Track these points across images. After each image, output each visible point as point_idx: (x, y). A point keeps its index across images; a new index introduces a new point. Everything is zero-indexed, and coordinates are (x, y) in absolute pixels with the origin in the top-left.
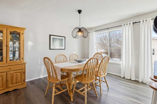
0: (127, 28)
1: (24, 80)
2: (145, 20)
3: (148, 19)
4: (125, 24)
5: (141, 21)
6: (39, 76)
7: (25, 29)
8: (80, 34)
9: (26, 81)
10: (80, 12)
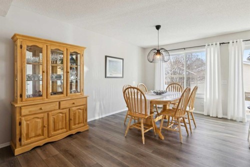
0: (212, 49)
1: (86, 120)
2: (235, 41)
3: (238, 41)
4: (210, 44)
5: (231, 42)
6: (94, 116)
7: (85, 48)
8: (158, 57)
9: (88, 120)
10: (158, 27)
